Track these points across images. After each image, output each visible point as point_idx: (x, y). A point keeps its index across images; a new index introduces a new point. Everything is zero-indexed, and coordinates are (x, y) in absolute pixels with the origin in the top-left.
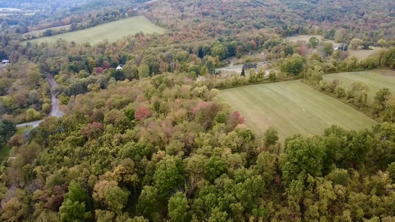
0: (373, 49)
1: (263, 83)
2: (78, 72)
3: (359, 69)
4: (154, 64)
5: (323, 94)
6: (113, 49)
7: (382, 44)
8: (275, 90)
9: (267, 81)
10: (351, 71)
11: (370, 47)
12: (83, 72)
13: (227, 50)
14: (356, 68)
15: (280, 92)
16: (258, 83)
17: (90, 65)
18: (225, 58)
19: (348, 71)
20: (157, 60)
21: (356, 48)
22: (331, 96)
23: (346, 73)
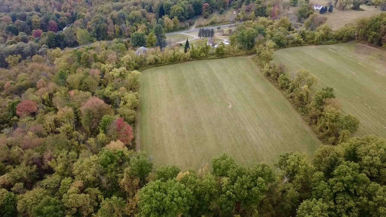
0: (364, 9)
1: (208, 59)
2: (17, 34)
3: (331, 41)
4: (102, 26)
5: (267, 81)
6: (70, 3)
7: (377, 3)
8: (214, 71)
9: (213, 57)
10: (320, 44)
11: (361, 7)
12: (22, 34)
13: (192, 8)
14: (328, 39)
15: (218, 76)
16: (201, 58)
17: (34, 26)
18: (188, 19)
19: (317, 45)
20: (106, 21)
21: (344, 9)
22: (275, 86)
23: (313, 47)
